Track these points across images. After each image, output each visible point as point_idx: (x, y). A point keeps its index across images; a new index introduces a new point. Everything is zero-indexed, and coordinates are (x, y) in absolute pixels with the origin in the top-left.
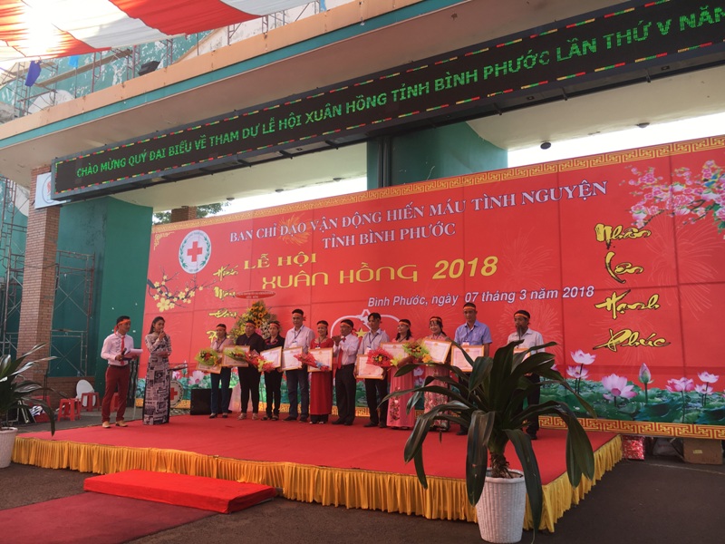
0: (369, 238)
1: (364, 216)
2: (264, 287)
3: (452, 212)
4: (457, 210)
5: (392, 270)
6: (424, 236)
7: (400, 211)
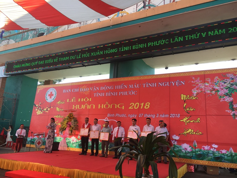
0: (109, 94)
1: (108, 87)
2: (73, 108)
3: (136, 87)
4: (138, 87)
5: (116, 105)
6: (127, 94)
7: (120, 86)
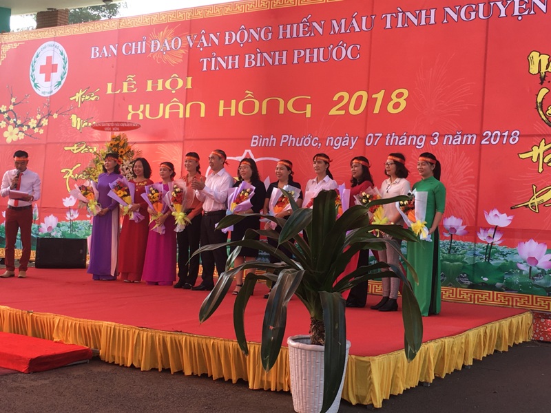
0: (255, 60)
1: (252, 31)
2: (129, 117)
3: (357, 29)
4: (364, 28)
5: (282, 102)
6: (321, 59)
7: (295, 26)
